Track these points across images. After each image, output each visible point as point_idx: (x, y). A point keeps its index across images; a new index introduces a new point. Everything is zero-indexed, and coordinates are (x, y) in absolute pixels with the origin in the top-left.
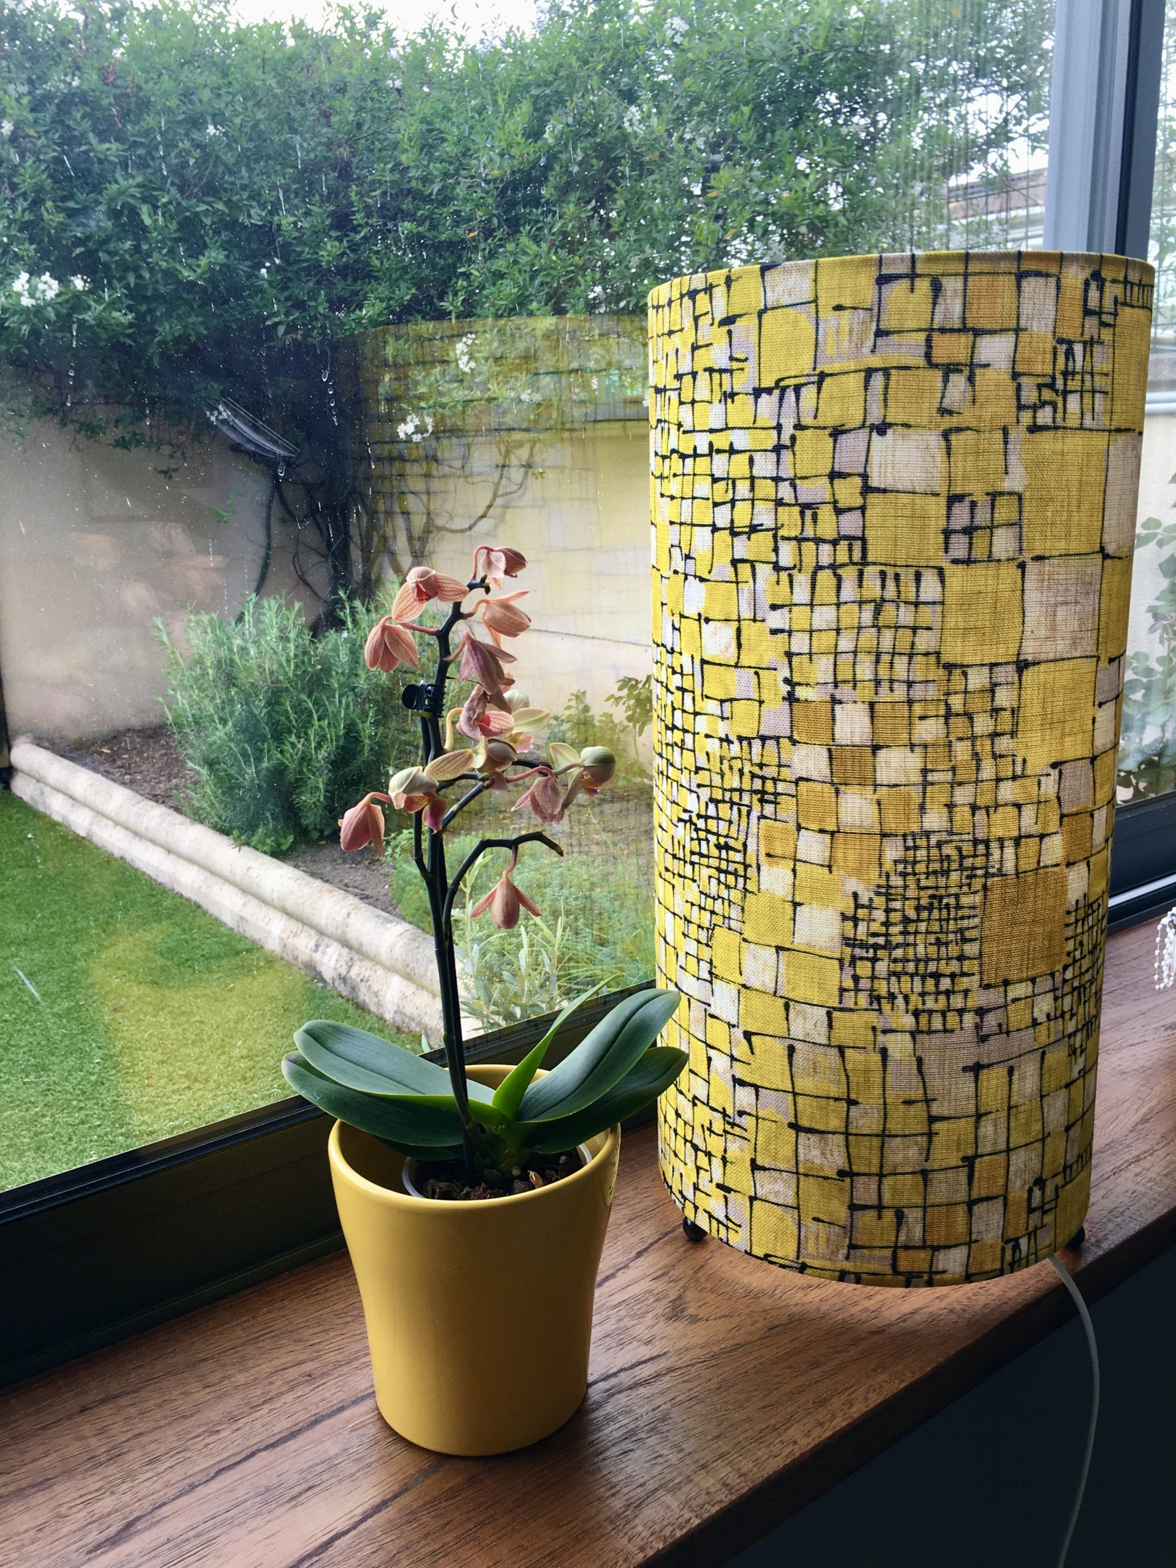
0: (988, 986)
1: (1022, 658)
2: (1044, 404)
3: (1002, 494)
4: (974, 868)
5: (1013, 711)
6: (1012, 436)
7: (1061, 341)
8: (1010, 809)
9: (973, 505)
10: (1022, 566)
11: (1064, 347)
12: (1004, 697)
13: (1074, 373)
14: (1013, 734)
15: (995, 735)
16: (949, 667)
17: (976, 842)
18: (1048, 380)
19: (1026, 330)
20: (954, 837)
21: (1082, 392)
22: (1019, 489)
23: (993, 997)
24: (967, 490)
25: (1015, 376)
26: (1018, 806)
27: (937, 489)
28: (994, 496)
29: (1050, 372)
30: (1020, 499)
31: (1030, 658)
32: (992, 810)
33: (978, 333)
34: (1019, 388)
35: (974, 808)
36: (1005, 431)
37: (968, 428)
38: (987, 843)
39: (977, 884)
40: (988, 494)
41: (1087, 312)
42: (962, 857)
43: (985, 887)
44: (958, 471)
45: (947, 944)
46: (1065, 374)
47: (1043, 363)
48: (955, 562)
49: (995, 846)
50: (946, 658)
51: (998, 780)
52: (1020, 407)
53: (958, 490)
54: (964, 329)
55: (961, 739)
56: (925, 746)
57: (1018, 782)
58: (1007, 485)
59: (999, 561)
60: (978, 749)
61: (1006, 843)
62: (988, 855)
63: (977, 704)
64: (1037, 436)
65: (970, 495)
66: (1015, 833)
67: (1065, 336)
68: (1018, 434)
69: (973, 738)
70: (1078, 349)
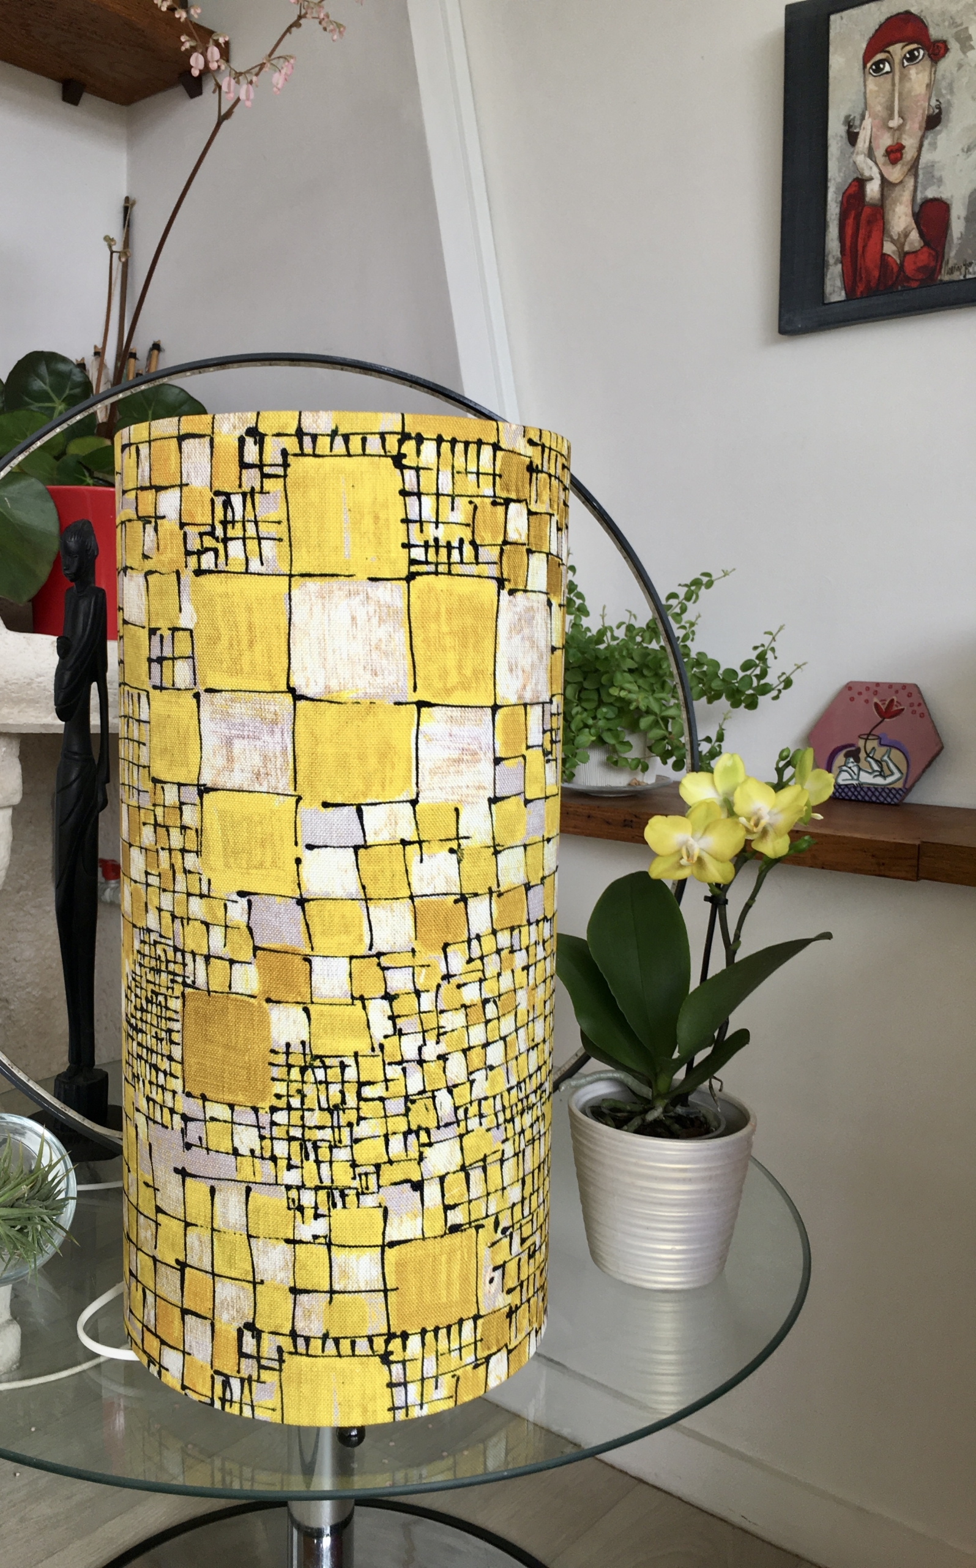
0: (189, 1095)
1: (202, 782)
2: (207, 550)
3: (178, 629)
4: (175, 974)
5: (197, 830)
6: (183, 578)
7: (218, 493)
8: (197, 924)
9: (162, 637)
10: (197, 696)
11: (223, 498)
12: (190, 816)
13: (233, 522)
14: (198, 853)
15: (183, 851)
16: (155, 781)
17: (176, 949)
18: (208, 529)
19: (187, 485)
20: (163, 940)
21: (244, 539)
22: (191, 627)
23: (192, 1107)
24: (158, 626)
25: (182, 525)
26: (207, 925)
27: (144, 624)
28: (174, 630)
29: (210, 522)
30: (191, 631)
31: (209, 785)
32: (185, 921)
33: (159, 489)
34: (185, 534)
35: (174, 917)
36: (178, 573)
37: (156, 572)
38: (183, 952)
39: (178, 989)
40: (169, 629)
41: (243, 465)
42: (168, 962)
43: (183, 994)
44: (153, 609)
45: (162, 1040)
46: (224, 523)
47: (203, 515)
48: (155, 687)
49: (189, 958)
50: (154, 774)
51: (189, 895)
52: (188, 553)
53: (153, 626)
54: (151, 487)
55: (163, 849)
56: (146, 849)
57: (204, 900)
58: (182, 623)
59: (179, 689)
60: (173, 861)
61: (198, 958)
62: (184, 965)
63: (173, 820)
64: (203, 579)
65: (159, 629)
66: (205, 952)
67: (221, 489)
68: (187, 576)
69: (170, 850)
70: (237, 500)
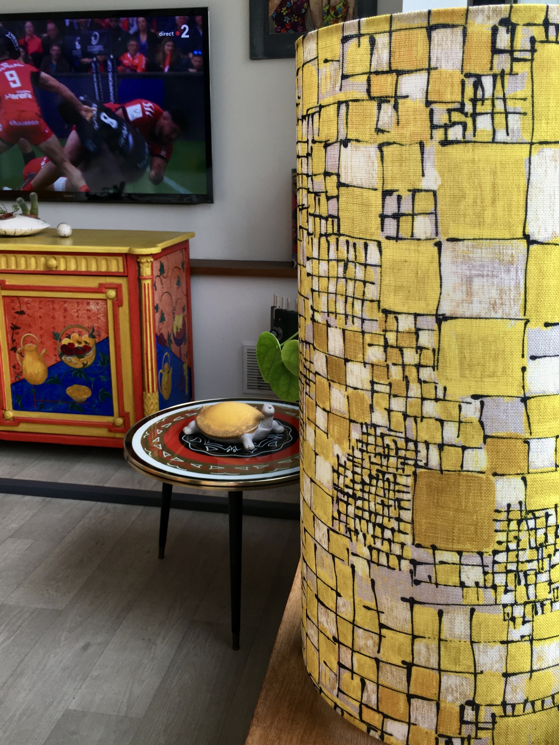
0: (419, 546)
1: (440, 312)
2: (454, 124)
3: (420, 191)
4: (405, 458)
5: (434, 350)
6: (427, 149)
7: (468, 75)
8: (432, 421)
9: (399, 198)
10: (439, 245)
11: (472, 80)
12: (425, 339)
13: (483, 100)
14: (434, 367)
15: (418, 366)
16: (386, 312)
17: (407, 440)
18: (458, 106)
19: (436, 68)
20: (392, 433)
21: (493, 114)
22: (434, 188)
23: (423, 555)
24: (395, 187)
25: (428, 103)
26: (442, 422)
27: (376, 186)
28: (414, 192)
29: (459, 99)
30: (435, 193)
31: (448, 314)
32: (419, 420)
33: (400, 73)
34: (431, 112)
35: (406, 416)
36: (422, 145)
37: (394, 143)
38: (416, 443)
39: (409, 470)
40: (409, 191)
41: (495, 51)
42: (397, 449)
43: (415, 473)
44: (388, 174)
45: (389, 507)
46: (474, 101)
47: (452, 93)
48: (388, 238)
49: (422, 447)
50: (384, 305)
51: (423, 399)
52: (433, 127)
53: (388, 187)
54: (390, 71)
55: (394, 364)
56: (372, 365)
57: (439, 404)
58: (424, 184)
59: (419, 240)
60: (407, 373)
61: (431, 447)
62: (417, 451)
63: (406, 341)
64: (449, 149)
65: (397, 191)
66: (439, 441)
67: (472, 72)
68: (432, 147)
69: (404, 366)
70: (487, 82)
